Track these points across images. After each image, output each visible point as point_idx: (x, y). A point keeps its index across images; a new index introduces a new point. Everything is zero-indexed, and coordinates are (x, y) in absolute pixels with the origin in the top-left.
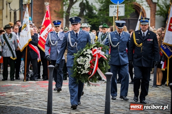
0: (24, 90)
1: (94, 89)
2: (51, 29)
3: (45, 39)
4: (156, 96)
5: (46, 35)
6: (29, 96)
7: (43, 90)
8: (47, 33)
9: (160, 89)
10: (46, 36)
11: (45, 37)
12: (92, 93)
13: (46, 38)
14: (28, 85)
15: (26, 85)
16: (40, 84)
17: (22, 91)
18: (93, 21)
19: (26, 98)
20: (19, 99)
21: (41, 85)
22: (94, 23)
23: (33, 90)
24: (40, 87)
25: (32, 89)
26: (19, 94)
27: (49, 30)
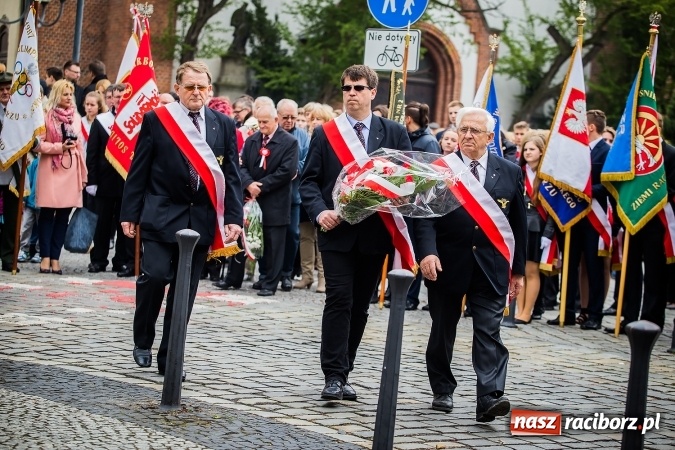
0: (57, 309)
1: (302, 319)
2: (151, 100)
3: (130, 132)
4: (518, 357)
5: (133, 121)
6: (80, 332)
7: (124, 312)
8: (136, 113)
9: (525, 335)
10: (132, 124)
11: (129, 126)
12: (296, 335)
13: (132, 128)
14: (69, 290)
15: (62, 291)
16: (107, 288)
17: (53, 313)
18: (277, 78)
19: (72, 336)
20: (49, 340)
21: (115, 295)
22: (280, 84)
23: (88, 310)
24: (113, 302)
25: (86, 307)
26: (43, 320)
27: (146, 100)
